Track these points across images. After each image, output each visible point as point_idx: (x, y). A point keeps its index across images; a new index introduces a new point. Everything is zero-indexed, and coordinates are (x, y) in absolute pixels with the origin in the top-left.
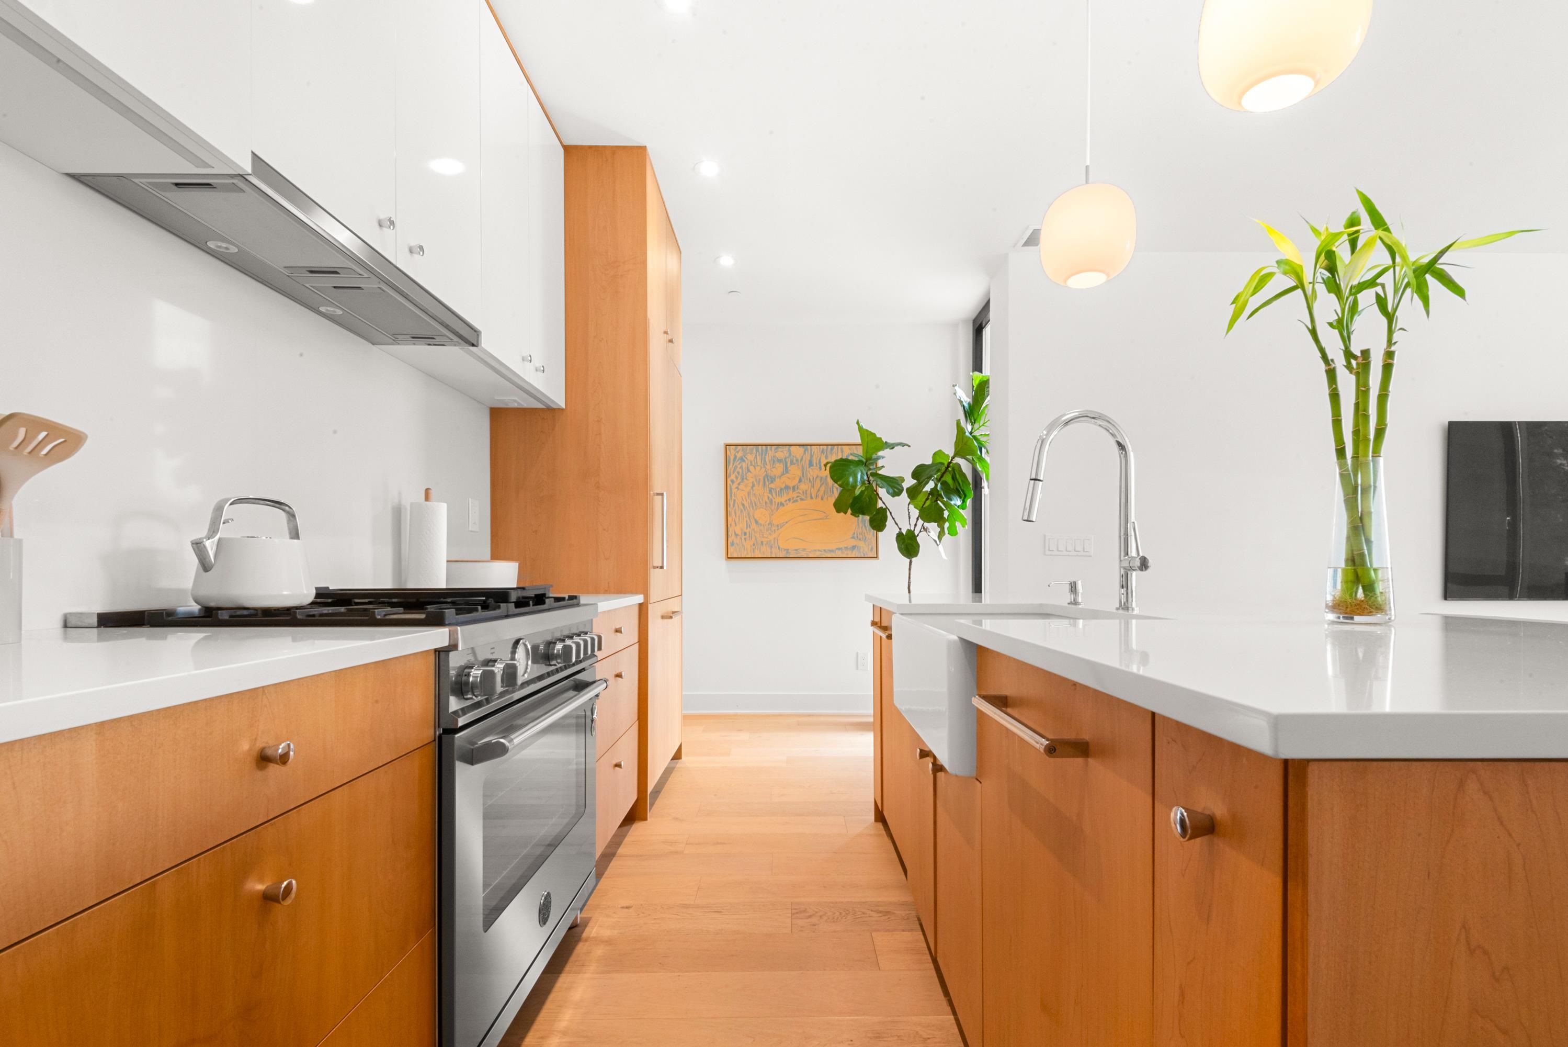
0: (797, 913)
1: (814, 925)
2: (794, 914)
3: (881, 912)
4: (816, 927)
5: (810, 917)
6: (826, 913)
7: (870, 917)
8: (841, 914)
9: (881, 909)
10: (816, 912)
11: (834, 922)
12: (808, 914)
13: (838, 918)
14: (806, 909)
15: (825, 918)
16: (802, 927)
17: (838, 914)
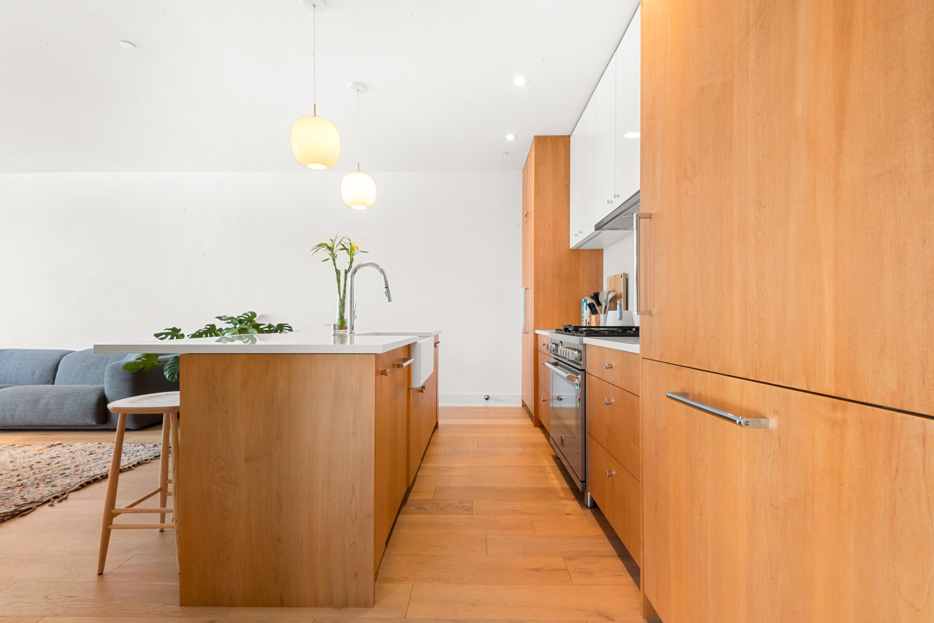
0: (470, 509)
1: (461, 503)
2: (471, 509)
3: (423, 509)
4: (460, 502)
5: (463, 507)
6: (453, 509)
7: (430, 507)
8: (445, 508)
9: (422, 511)
10: (459, 509)
11: (450, 504)
12: (463, 508)
13: (448, 506)
14: (464, 511)
15: (455, 506)
16: (468, 502)
17: (447, 508)
